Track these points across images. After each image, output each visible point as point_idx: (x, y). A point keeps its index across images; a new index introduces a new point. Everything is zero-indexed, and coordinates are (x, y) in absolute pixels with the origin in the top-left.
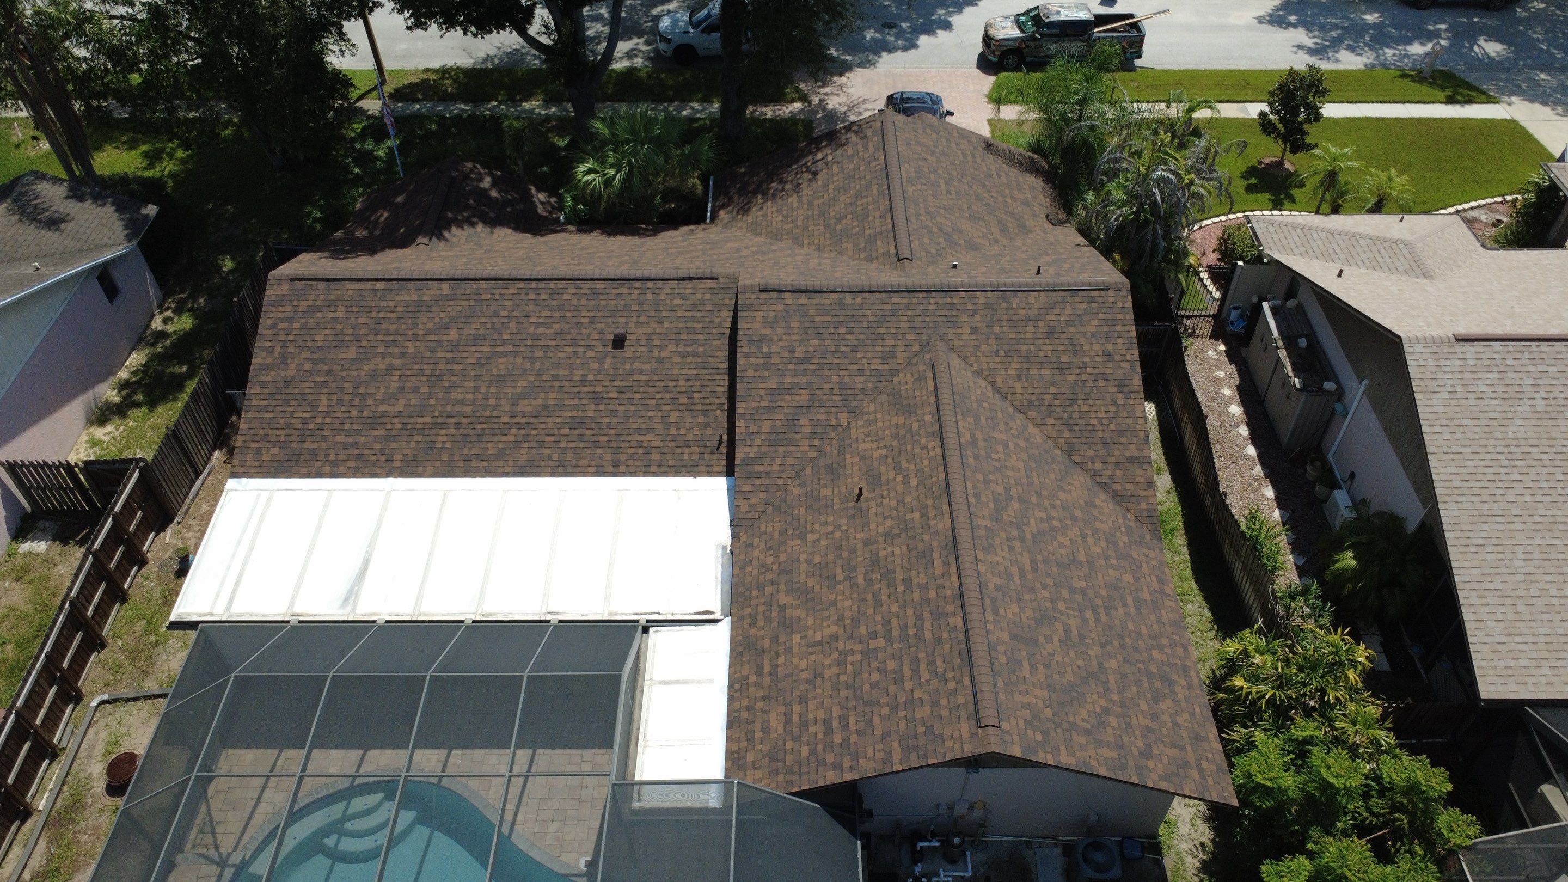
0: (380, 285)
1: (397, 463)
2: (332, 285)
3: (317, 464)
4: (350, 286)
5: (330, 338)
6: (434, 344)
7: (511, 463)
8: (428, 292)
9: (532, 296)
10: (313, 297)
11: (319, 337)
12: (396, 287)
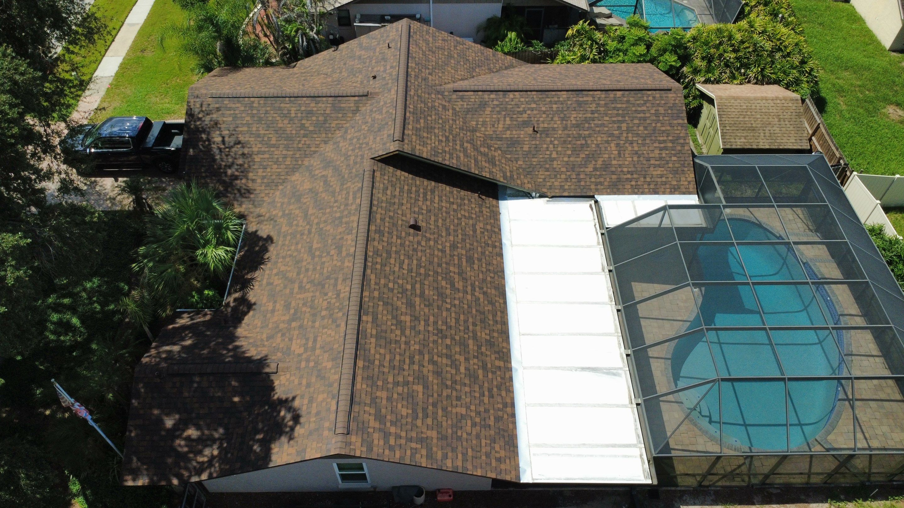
0: (360, 363)
1: (501, 364)
2: (357, 399)
3: (506, 416)
4: (358, 386)
5: (405, 403)
6: (413, 332)
7: (497, 299)
8: (369, 331)
9: (378, 266)
10: (366, 416)
11: (404, 412)
12: (362, 352)
